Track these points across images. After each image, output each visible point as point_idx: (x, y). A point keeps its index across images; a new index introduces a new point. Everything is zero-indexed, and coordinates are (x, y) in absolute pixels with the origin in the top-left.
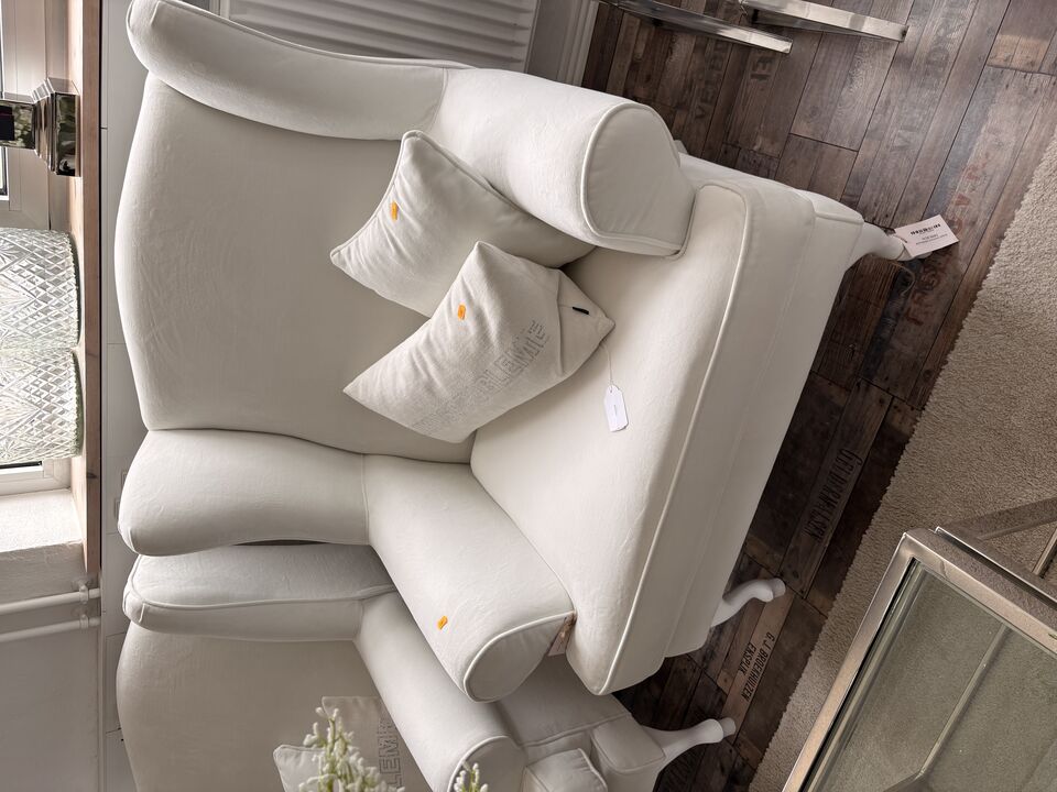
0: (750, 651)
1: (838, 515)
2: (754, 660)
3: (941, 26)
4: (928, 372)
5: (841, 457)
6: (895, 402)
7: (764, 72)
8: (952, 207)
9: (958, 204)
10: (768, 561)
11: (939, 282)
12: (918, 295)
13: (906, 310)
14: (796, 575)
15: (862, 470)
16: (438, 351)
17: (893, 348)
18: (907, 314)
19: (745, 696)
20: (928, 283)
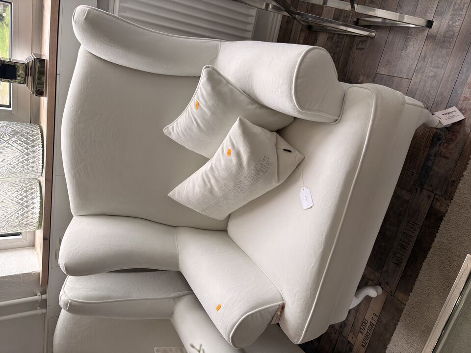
0: (365, 323)
1: (409, 253)
2: (367, 328)
3: (450, 20)
4: (453, 181)
5: (408, 224)
6: (437, 196)
7: (362, 47)
8: (460, 102)
9: (464, 100)
10: (372, 277)
11: (456, 139)
12: (445, 145)
13: (439, 152)
14: (387, 283)
15: (420, 230)
16: (217, 172)
17: (434, 171)
18: (441, 153)
19: (363, 346)
20: (450, 139)
